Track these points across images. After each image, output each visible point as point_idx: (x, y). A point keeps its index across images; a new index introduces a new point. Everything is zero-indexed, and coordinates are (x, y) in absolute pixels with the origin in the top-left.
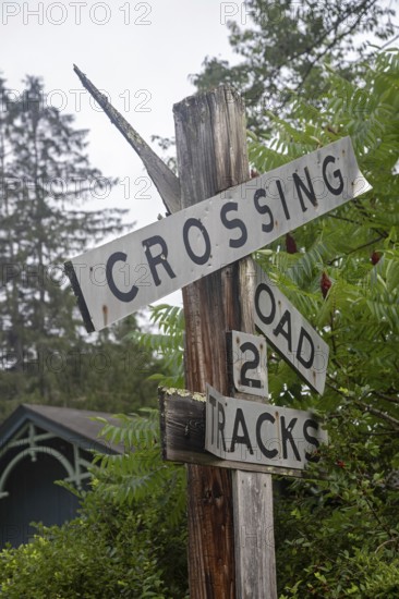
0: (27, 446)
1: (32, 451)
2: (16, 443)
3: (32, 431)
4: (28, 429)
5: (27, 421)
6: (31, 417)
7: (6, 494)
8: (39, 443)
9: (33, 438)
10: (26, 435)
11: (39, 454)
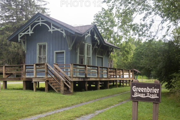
0: (39, 22)
1: (40, 23)
2: (36, 21)
3: (40, 19)
4: (40, 18)
5: (40, 16)
6: (41, 16)
7: (33, 33)
8: (42, 22)
9: (40, 21)
10: (39, 20)
11: (42, 24)
